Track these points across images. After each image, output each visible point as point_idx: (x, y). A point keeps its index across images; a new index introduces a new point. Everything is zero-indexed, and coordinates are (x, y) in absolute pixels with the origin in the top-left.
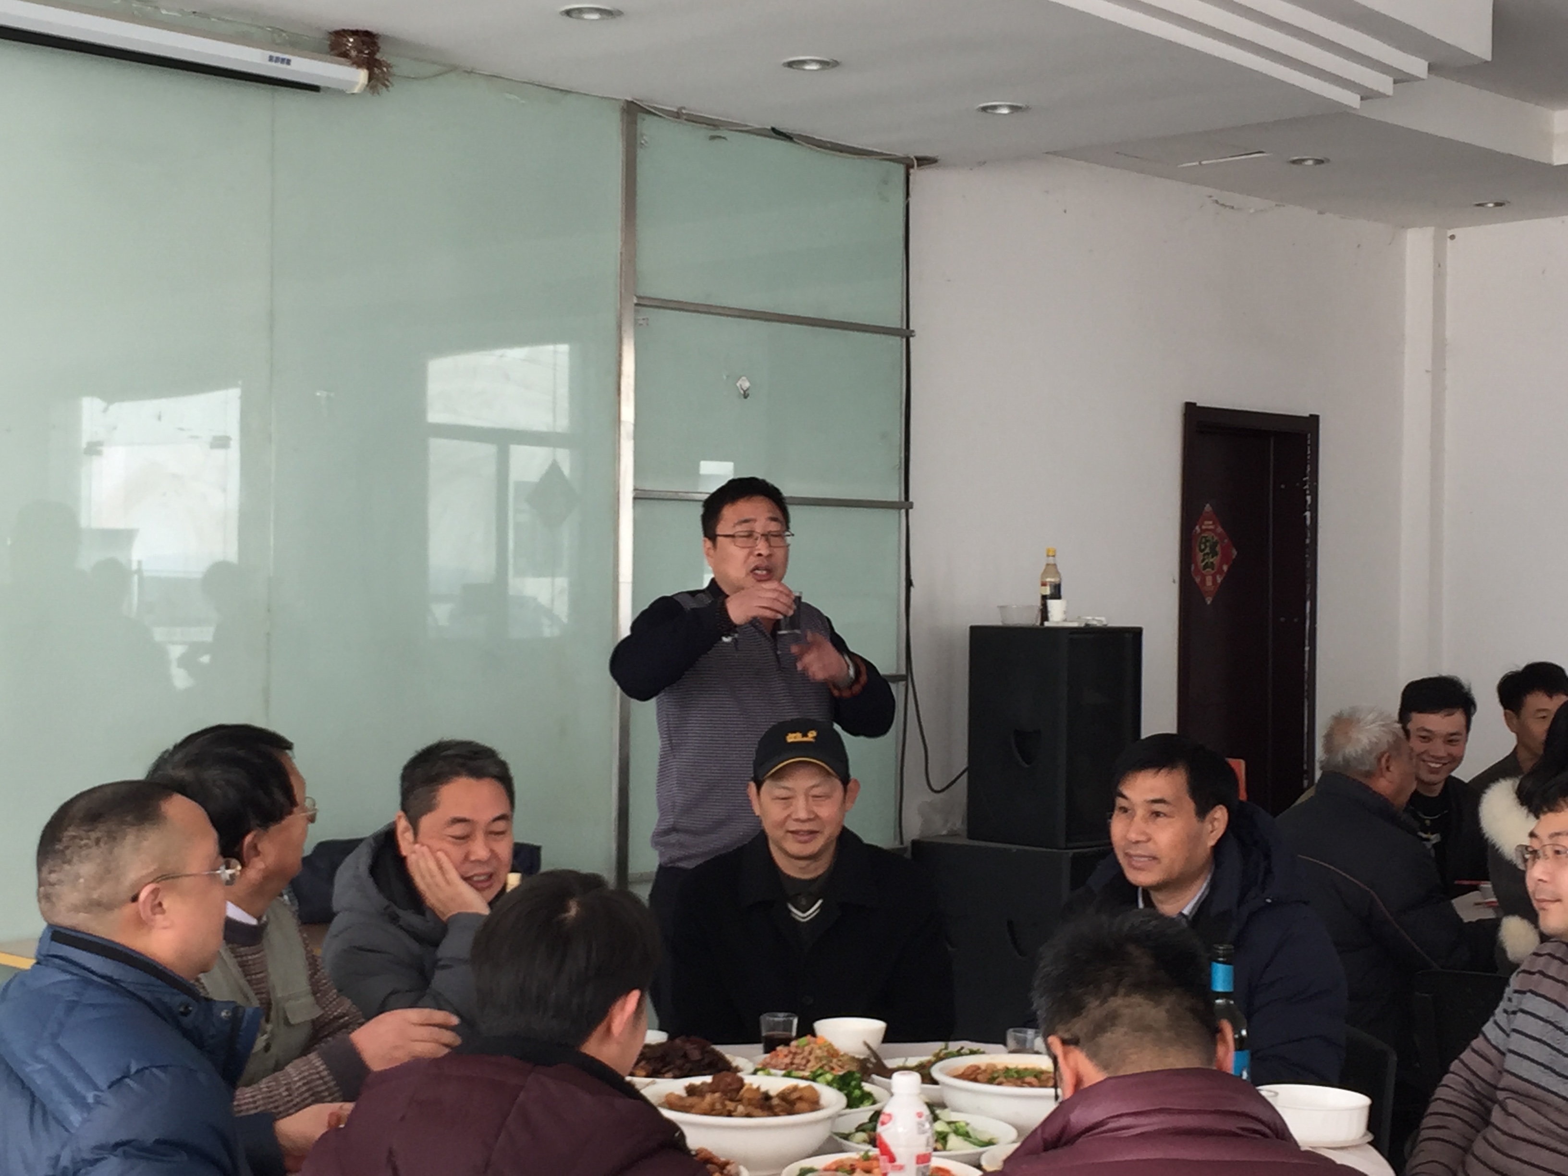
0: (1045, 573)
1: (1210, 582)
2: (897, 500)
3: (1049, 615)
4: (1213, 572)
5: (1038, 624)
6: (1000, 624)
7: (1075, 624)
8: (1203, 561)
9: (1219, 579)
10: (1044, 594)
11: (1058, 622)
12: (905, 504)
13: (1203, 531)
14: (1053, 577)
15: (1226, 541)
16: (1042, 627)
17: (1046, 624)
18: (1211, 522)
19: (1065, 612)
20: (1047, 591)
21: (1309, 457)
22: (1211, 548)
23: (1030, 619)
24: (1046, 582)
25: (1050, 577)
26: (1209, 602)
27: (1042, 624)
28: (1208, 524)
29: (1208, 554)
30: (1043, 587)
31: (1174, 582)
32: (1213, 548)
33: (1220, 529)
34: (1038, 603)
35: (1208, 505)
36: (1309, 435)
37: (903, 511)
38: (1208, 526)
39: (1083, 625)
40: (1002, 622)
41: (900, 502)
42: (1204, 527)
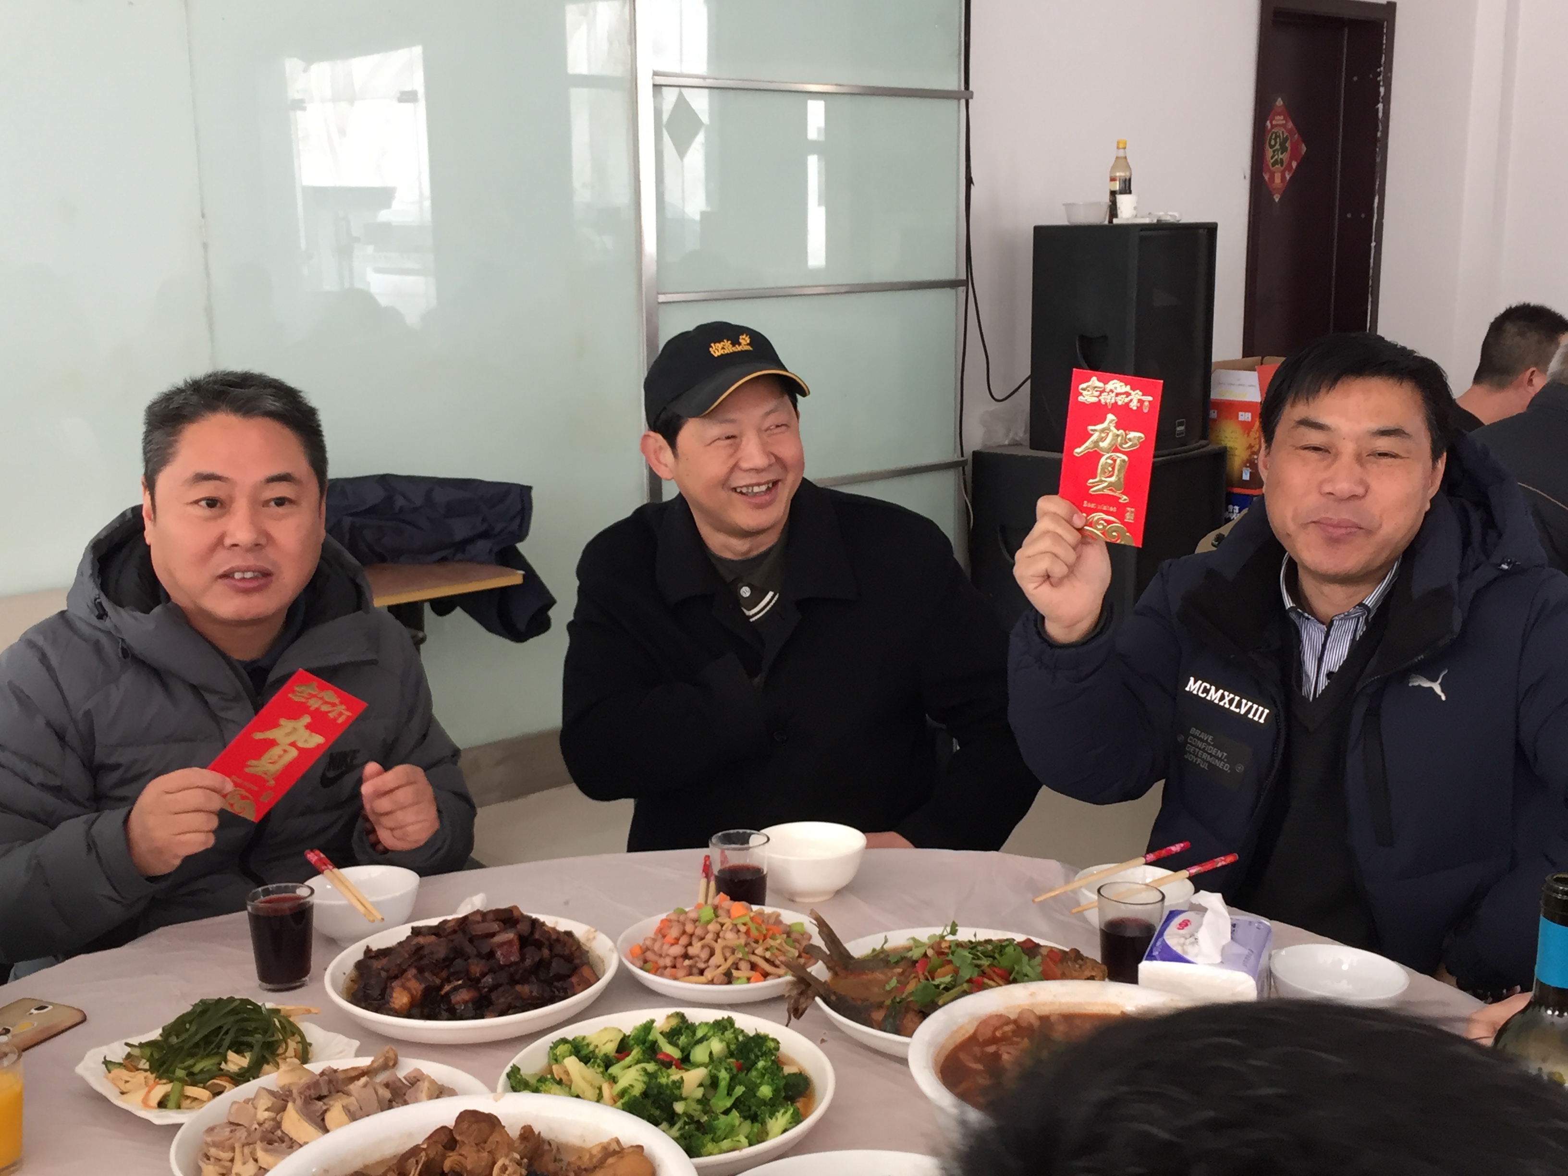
0: (1114, 168)
1: (1278, 179)
2: (956, 88)
3: (1119, 212)
4: (1282, 168)
5: (1106, 222)
6: (1064, 222)
7: (1147, 221)
8: (1272, 158)
9: (1288, 177)
10: (1113, 189)
11: (1128, 219)
12: (965, 94)
13: (1273, 126)
14: (1123, 172)
15: (1296, 136)
16: (1111, 225)
17: (1115, 221)
18: (1282, 117)
19: (1135, 208)
20: (1117, 186)
21: (1384, 47)
22: (1280, 145)
23: (1099, 217)
24: (1116, 176)
25: (1119, 172)
26: (1277, 200)
27: (1111, 221)
28: (1279, 120)
29: (1277, 150)
30: (1113, 182)
31: (1245, 177)
32: (1282, 145)
33: (1290, 125)
34: (1106, 199)
35: (1280, 99)
36: (1385, 23)
37: (963, 102)
38: (1279, 122)
39: (1155, 221)
40: (1068, 221)
41: (959, 92)
42: (1274, 122)
